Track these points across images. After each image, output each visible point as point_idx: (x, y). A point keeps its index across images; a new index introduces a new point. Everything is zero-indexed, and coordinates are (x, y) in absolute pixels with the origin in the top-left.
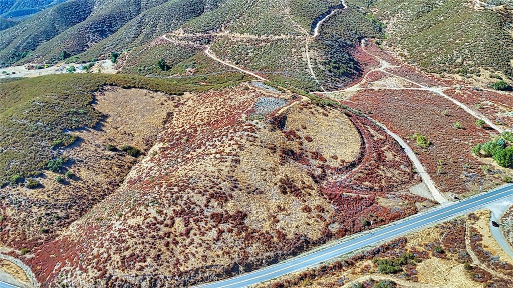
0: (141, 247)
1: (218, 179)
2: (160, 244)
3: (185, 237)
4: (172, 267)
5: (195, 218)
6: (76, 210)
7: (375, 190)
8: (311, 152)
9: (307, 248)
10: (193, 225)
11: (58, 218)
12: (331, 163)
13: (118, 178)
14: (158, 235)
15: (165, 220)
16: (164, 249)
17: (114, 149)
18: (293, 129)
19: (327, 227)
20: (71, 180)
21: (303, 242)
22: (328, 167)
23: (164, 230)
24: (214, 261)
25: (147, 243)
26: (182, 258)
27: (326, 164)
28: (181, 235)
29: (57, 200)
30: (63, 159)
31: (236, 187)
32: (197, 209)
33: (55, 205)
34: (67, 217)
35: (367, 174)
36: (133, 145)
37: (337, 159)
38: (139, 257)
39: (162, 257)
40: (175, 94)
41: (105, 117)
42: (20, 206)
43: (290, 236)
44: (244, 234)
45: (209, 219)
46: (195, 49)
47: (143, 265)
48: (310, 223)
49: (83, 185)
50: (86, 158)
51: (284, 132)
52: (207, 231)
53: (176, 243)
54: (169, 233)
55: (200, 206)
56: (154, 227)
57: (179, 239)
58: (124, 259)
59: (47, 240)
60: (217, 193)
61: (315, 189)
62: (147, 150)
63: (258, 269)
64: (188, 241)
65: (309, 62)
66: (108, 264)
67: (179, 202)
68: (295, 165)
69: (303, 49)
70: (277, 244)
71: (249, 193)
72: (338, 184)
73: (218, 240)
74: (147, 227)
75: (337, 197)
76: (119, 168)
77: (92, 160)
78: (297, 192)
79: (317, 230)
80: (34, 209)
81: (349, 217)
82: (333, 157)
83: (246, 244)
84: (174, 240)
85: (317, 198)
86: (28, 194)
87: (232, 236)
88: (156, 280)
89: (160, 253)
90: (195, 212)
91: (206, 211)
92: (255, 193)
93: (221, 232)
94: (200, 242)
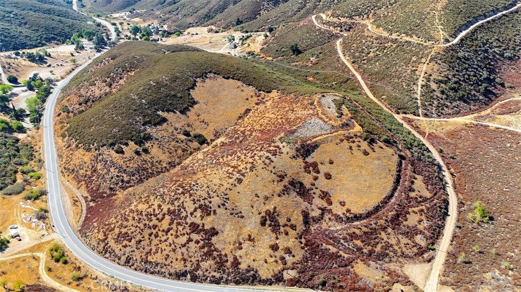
0: (133, 229)
1: (214, 192)
2: (147, 232)
3: (164, 234)
4: (144, 254)
5: (179, 221)
6: (137, 178)
7: (362, 252)
8: (321, 191)
9: (252, 283)
10: (174, 226)
11: (123, 181)
12: (335, 208)
13: (177, 160)
14: (149, 225)
15: (159, 214)
16: (147, 237)
17: (187, 134)
18: (318, 162)
19: (283, 271)
20: (144, 153)
21: (251, 276)
22: (330, 211)
23: (155, 222)
24: (172, 262)
25: (139, 227)
26: (154, 250)
27: (329, 207)
28: (163, 231)
29: (128, 167)
30: (145, 135)
31: (223, 205)
32: (184, 214)
33: (125, 170)
34: (128, 182)
35: (365, 233)
36: (204, 133)
37: (344, 205)
38: (129, 236)
39: (142, 243)
40: (264, 91)
41: (195, 103)
42: (106, 164)
43: (243, 266)
44: (206, 249)
45: (187, 226)
46: (332, 36)
47: (128, 243)
48: (268, 261)
49: (150, 160)
50: (162, 137)
51: (306, 163)
52: (181, 235)
53: (156, 236)
54: (156, 226)
55: (187, 212)
56: (149, 217)
57: (160, 233)
58: (120, 234)
59: (108, 196)
60: (205, 205)
61: (297, 230)
62: (212, 141)
63: (202, 283)
64: (165, 238)
65: (421, 77)
66: (110, 233)
67: (176, 203)
68: (295, 199)
69: (423, 60)
70: (228, 269)
71: (232, 214)
72: (327, 233)
73: (184, 246)
74: (146, 215)
75: (314, 246)
76: (183, 151)
77: (166, 140)
78: (276, 228)
79: (271, 270)
80: (112, 170)
81: (312, 270)
82: (341, 203)
83: (202, 258)
84: (157, 233)
85: (293, 240)
86: (113, 157)
87: (196, 247)
88: (130, 259)
89: (142, 239)
90: (181, 216)
91: (189, 218)
92: (237, 216)
93: (190, 240)
94: (171, 242)
